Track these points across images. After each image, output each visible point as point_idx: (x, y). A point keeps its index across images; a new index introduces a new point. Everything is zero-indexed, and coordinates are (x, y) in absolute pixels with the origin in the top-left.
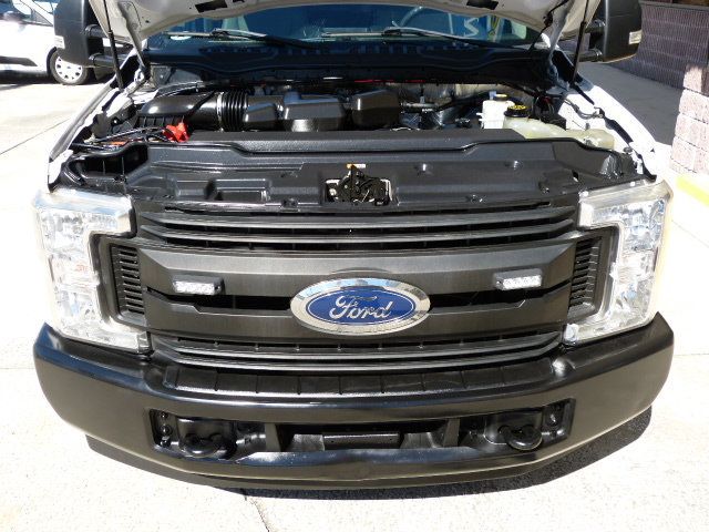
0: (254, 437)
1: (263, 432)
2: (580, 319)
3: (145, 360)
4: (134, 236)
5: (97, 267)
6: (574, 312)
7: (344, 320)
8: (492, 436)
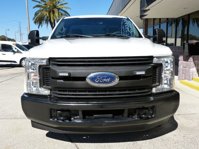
0: (76, 117)
1: (78, 116)
2: (155, 87)
3: (49, 98)
4: (49, 65)
5: (40, 74)
6: (154, 85)
7: (99, 82)
8: (136, 116)
